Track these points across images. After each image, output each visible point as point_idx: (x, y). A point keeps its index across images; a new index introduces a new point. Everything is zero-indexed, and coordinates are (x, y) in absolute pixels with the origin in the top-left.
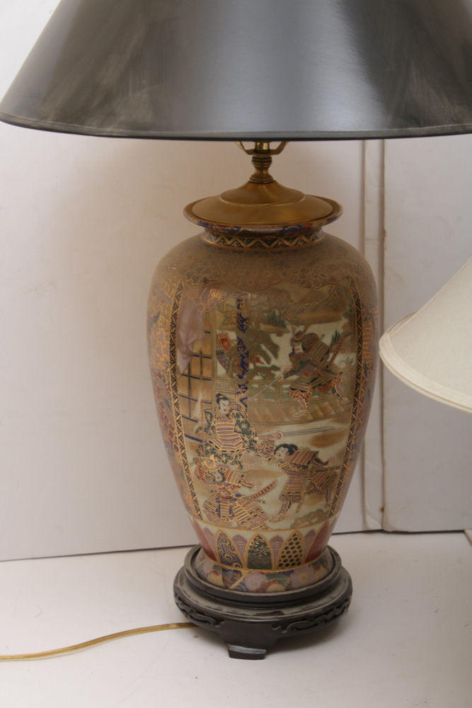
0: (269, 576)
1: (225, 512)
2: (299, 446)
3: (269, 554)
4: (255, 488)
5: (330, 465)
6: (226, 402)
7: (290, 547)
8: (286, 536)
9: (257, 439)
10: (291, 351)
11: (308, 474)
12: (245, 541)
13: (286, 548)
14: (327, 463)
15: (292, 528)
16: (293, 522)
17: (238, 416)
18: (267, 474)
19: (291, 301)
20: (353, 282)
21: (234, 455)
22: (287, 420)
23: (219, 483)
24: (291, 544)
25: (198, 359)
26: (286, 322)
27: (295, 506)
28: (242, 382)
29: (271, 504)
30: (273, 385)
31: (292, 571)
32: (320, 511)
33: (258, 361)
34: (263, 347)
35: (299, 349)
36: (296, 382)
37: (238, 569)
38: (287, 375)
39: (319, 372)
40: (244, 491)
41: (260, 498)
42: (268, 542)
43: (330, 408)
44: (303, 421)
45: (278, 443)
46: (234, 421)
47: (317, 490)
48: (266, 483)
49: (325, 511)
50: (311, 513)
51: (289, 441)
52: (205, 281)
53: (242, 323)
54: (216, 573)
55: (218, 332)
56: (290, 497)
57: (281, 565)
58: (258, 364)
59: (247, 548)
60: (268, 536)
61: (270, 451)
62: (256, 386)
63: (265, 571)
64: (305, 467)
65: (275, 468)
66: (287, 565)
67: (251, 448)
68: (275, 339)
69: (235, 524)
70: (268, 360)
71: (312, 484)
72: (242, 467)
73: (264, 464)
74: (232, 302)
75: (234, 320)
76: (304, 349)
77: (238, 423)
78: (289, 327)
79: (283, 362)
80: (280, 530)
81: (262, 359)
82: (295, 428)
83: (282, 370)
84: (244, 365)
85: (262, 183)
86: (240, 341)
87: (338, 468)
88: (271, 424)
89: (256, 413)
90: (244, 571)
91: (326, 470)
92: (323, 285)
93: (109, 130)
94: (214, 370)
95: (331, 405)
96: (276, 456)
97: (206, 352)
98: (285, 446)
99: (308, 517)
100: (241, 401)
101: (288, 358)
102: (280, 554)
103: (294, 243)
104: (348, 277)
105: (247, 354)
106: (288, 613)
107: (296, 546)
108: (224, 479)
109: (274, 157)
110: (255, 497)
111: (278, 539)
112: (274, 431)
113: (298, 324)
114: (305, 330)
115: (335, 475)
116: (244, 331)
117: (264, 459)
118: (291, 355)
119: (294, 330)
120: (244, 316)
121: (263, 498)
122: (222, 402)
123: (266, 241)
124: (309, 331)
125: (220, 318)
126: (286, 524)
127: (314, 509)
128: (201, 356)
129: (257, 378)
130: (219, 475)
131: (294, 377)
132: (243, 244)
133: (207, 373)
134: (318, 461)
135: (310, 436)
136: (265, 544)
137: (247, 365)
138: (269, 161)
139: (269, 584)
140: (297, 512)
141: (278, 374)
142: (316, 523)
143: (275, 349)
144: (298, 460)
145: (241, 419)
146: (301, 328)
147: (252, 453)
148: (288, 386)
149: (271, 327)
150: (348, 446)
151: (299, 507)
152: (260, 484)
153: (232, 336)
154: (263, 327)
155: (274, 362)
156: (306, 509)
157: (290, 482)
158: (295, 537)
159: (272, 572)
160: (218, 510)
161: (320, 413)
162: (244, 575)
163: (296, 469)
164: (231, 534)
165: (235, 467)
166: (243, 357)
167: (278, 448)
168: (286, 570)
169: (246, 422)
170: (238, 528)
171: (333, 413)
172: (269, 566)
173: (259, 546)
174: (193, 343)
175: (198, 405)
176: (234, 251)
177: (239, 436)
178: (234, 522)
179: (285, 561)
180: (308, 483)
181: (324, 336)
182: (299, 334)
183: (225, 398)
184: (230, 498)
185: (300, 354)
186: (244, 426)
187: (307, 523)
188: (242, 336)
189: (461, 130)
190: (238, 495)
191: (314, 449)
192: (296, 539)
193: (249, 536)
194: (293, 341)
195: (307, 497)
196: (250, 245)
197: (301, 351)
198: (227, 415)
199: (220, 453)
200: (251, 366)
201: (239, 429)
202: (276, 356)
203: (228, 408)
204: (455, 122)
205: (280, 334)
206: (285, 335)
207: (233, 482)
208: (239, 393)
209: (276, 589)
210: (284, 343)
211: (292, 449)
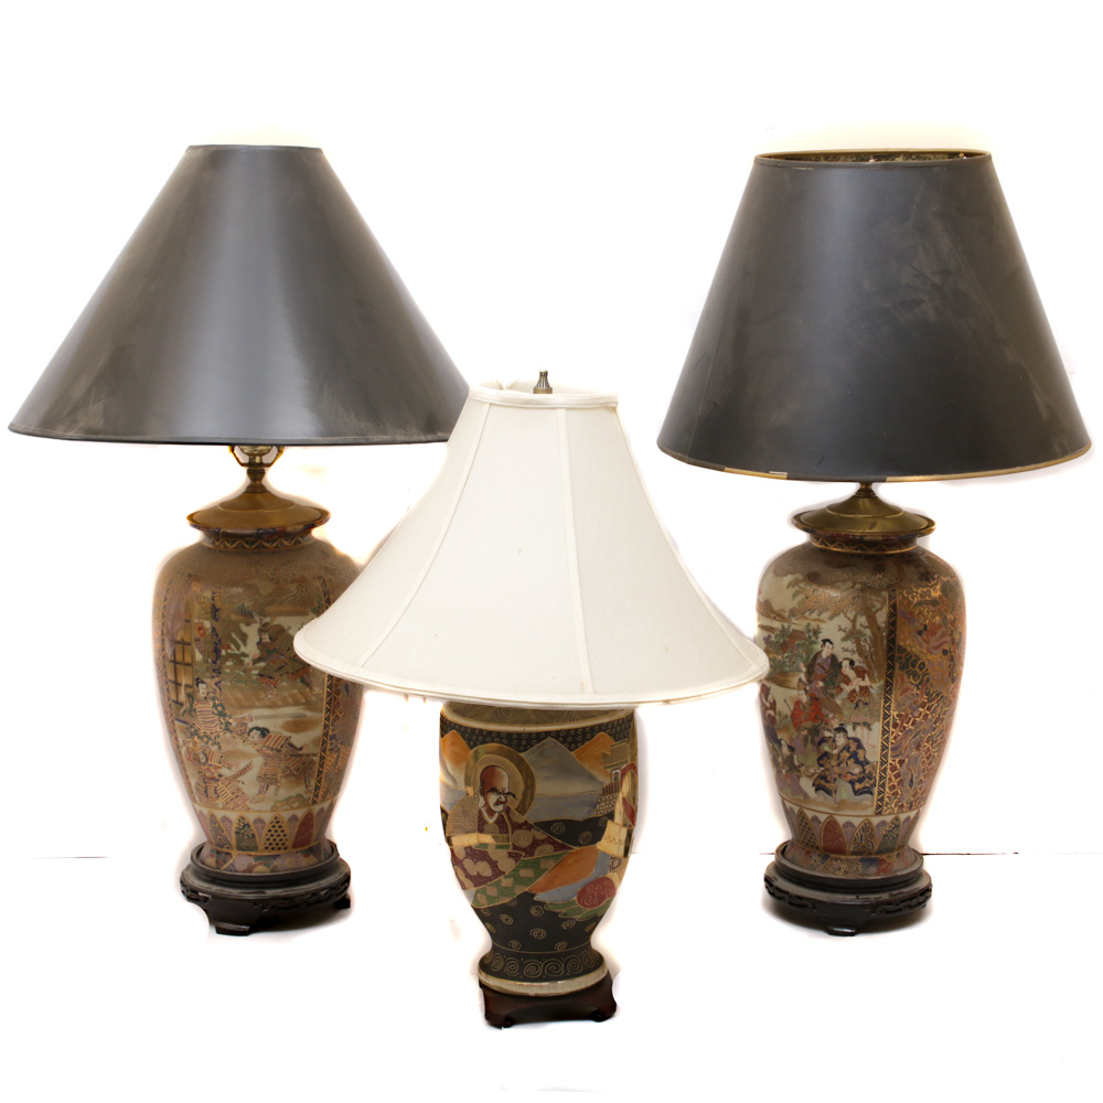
0: (256, 858)
1: (211, 792)
2: (271, 729)
3: (253, 835)
4: (234, 768)
5: (304, 751)
6: (204, 686)
7: (273, 830)
8: (268, 817)
9: (231, 721)
10: (258, 640)
11: (283, 757)
12: (231, 822)
13: (270, 831)
14: (301, 749)
15: (272, 811)
16: (272, 804)
17: (214, 699)
18: (243, 755)
19: (260, 595)
20: (324, 582)
21: (213, 736)
22: (257, 704)
23: (204, 764)
24: (274, 827)
25: (180, 646)
26: (254, 613)
27: (272, 788)
28: (216, 667)
29: (249, 784)
30: (243, 671)
31: (279, 855)
32: (299, 796)
33: (229, 647)
34: (234, 636)
35: (266, 638)
36: (264, 668)
37: (229, 851)
38: (255, 661)
39: (286, 660)
40: (225, 772)
41: (239, 779)
42: (251, 823)
43: (300, 696)
44: (273, 706)
45: (250, 725)
46: (211, 703)
47: (294, 775)
48: (243, 764)
49: (306, 797)
50: (290, 797)
51: (261, 724)
52: (190, 575)
53: (215, 612)
54: (212, 855)
55: (196, 621)
56: (267, 780)
57: (267, 848)
58: (229, 651)
59: (234, 830)
60: (251, 817)
61: (245, 733)
62: (228, 671)
63: (252, 853)
64: (278, 751)
65: (250, 749)
66: (273, 849)
67: (227, 729)
68: (244, 628)
69: (221, 805)
70: (238, 647)
71: (287, 768)
72: (220, 748)
73: (239, 745)
74: (208, 594)
75: (209, 610)
76: (270, 638)
77: (215, 706)
78: (257, 618)
79: (251, 649)
80: (260, 811)
81: (233, 647)
82: (266, 712)
83: (251, 657)
84: (217, 651)
85: (255, 493)
86: (214, 629)
87: (315, 755)
88: (243, 707)
89: (230, 696)
90: (234, 853)
91: (301, 756)
92: (292, 583)
93: (70, 434)
94: (193, 656)
95: (301, 693)
96: (250, 738)
97: (187, 639)
98: (257, 728)
99: (288, 800)
100: (216, 684)
101: (256, 647)
102: (264, 835)
103: (275, 545)
104: (319, 578)
105: (220, 641)
106: (270, 893)
107: (279, 830)
108: (207, 760)
109: (266, 469)
110: (234, 777)
111: (259, 821)
112: (246, 714)
113: (265, 616)
114: (272, 621)
115: (313, 762)
116: (217, 620)
117: (239, 740)
118: (258, 644)
119: (261, 621)
120: (218, 607)
121: (241, 778)
122: (200, 685)
123: (247, 542)
124: (276, 622)
125: (197, 608)
126: (267, 806)
127: (294, 793)
128: (183, 643)
129: (229, 663)
130: (202, 756)
131: (262, 664)
132: (228, 545)
133: (188, 659)
134: (291, 745)
135: (280, 721)
136: (248, 825)
137: (220, 652)
138: (263, 473)
139: (256, 866)
140: (276, 794)
141: (247, 660)
142: (298, 808)
143: (244, 638)
144: (271, 743)
145: (217, 702)
146: (267, 620)
147: (228, 734)
148: (256, 672)
149: (240, 617)
150: (326, 734)
151: (277, 789)
152: (238, 765)
153: (207, 624)
154: (233, 617)
155: (243, 649)
156: (284, 793)
157: (266, 764)
158: (277, 820)
159: (259, 854)
160: (206, 791)
161: (290, 700)
162: (234, 857)
163: (269, 752)
164: (219, 814)
165: (215, 748)
166: (216, 644)
167: (251, 730)
168: (273, 853)
169: (221, 705)
170: (224, 808)
171: (303, 701)
172: (255, 848)
173: (244, 826)
174: (177, 632)
175: (182, 689)
176: (220, 551)
177: (217, 717)
178: (220, 803)
179: (271, 844)
180: (283, 765)
181: (290, 628)
182: (266, 624)
183: (203, 682)
184: (214, 778)
185: (267, 643)
186: (220, 708)
187: (287, 807)
188: (216, 625)
189: (363, 441)
190: (220, 776)
191: (287, 734)
192: (278, 822)
193: (233, 816)
194: (261, 631)
195: (284, 780)
196: (234, 545)
197: (268, 640)
198: (205, 698)
199: (202, 735)
200: (223, 653)
201: (216, 712)
202: (245, 643)
203: (205, 691)
204: (358, 434)
205: (248, 624)
206: (253, 625)
207: (214, 762)
208: (213, 677)
209: (261, 870)
210: (252, 632)
211: (264, 732)
